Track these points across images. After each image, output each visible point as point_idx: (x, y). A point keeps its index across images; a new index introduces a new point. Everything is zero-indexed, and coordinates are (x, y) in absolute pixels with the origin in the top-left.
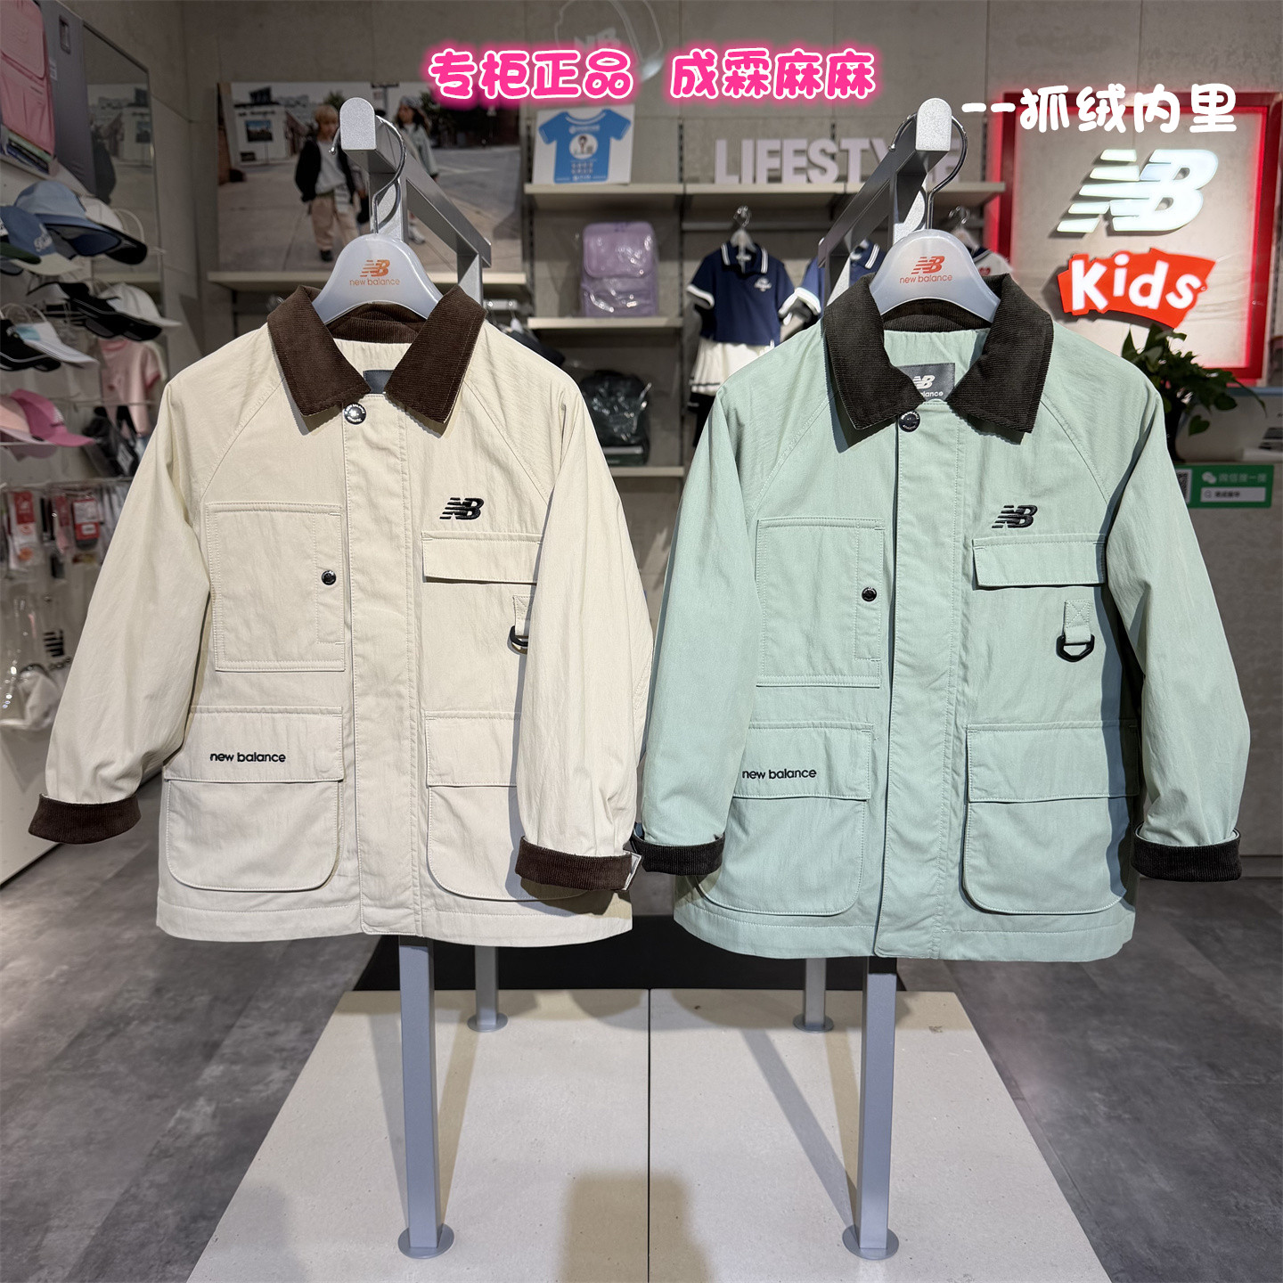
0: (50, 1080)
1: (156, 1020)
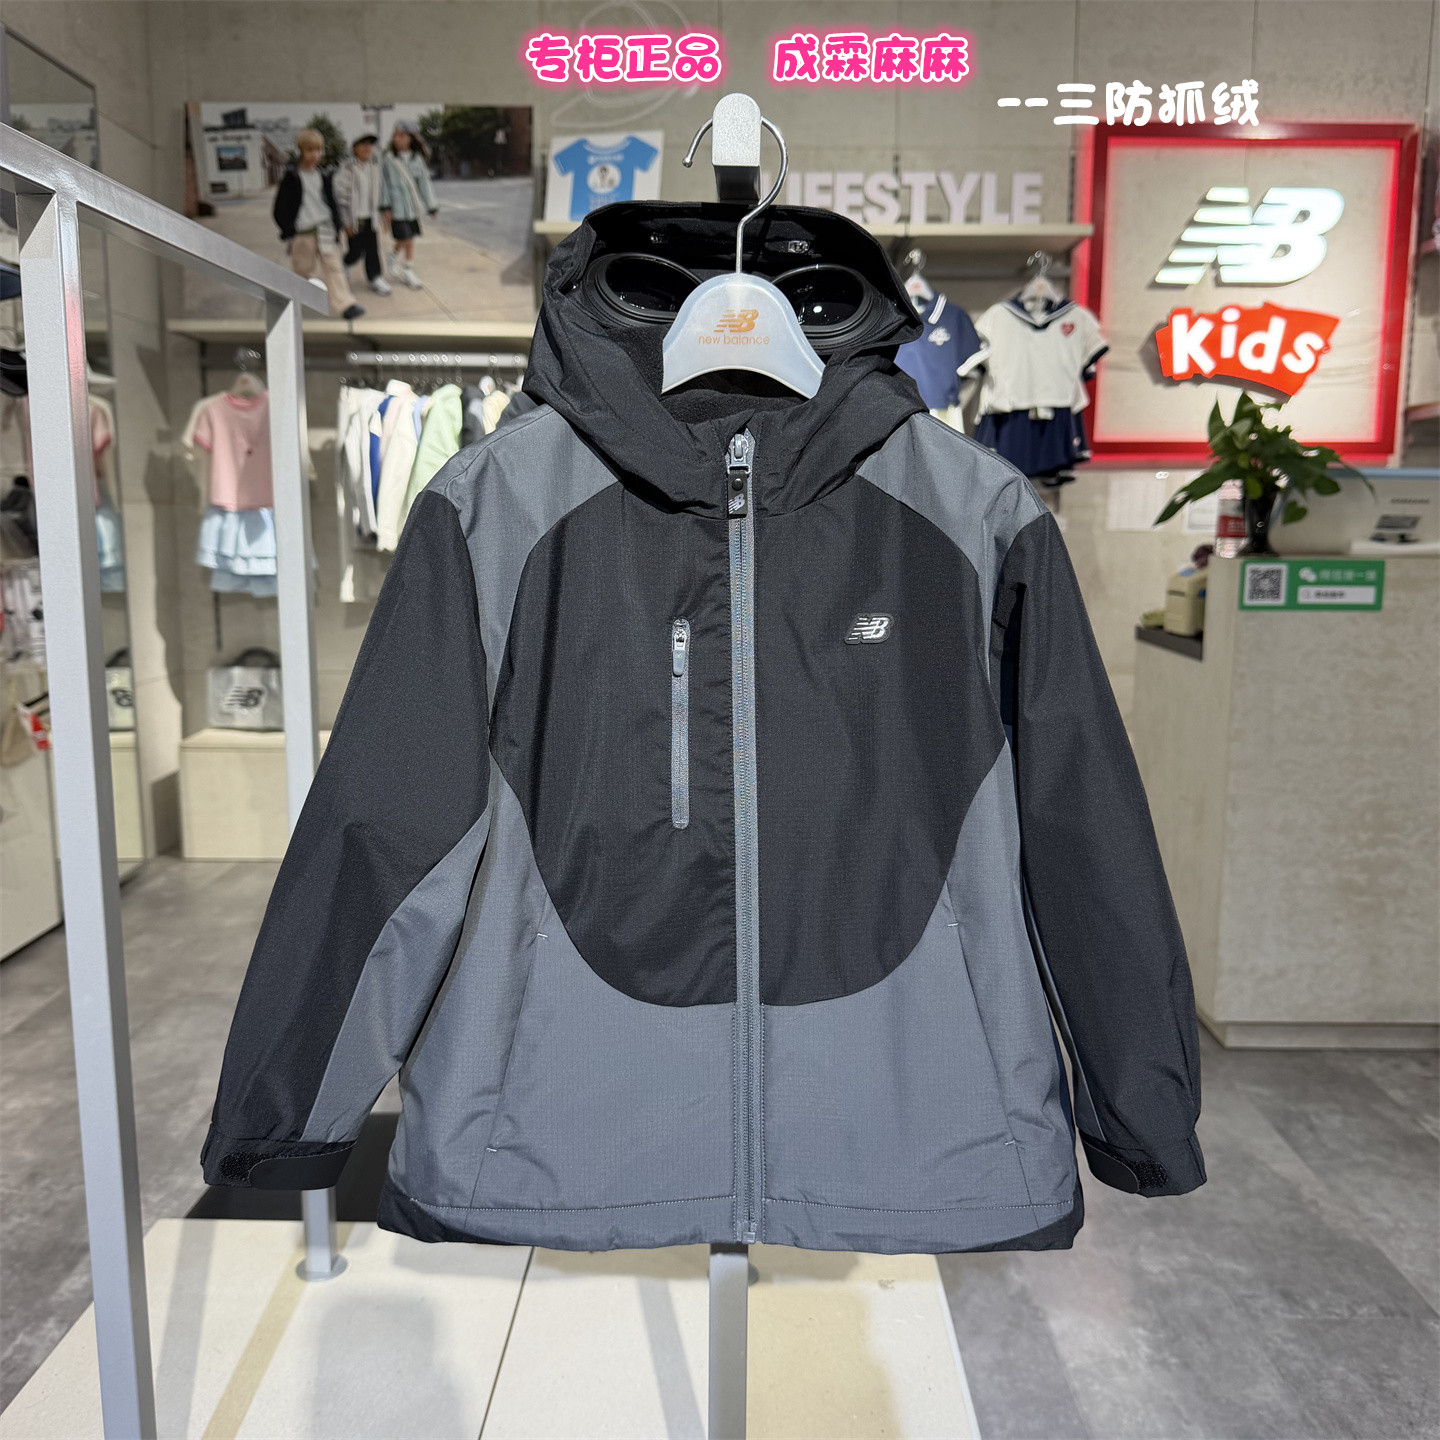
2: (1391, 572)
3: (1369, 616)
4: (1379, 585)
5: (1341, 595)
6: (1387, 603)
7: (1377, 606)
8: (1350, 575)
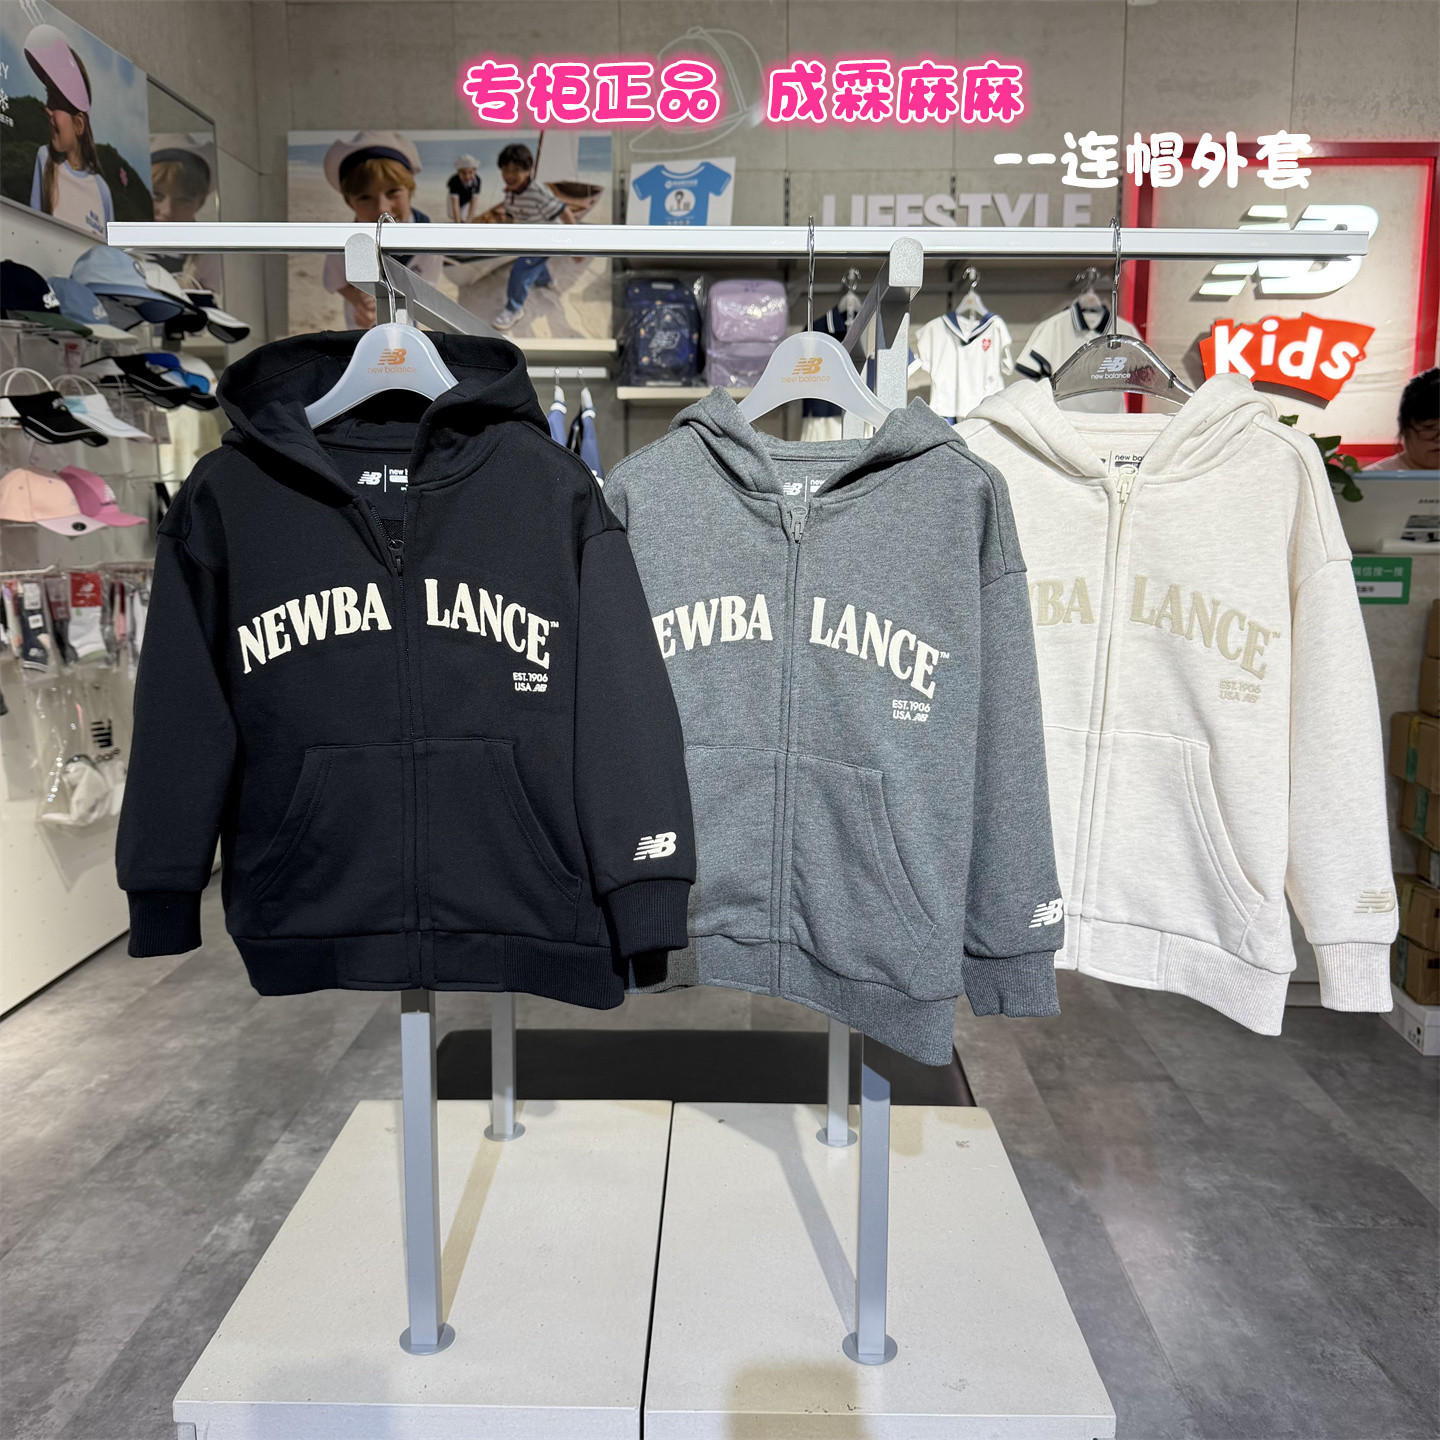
0: (84, 1192)
1: (197, 1133)
2: (1417, 569)
3: (1396, 608)
4: (1406, 580)
5: (1371, 589)
6: (1412, 596)
7: (1404, 600)
8: (1379, 571)
